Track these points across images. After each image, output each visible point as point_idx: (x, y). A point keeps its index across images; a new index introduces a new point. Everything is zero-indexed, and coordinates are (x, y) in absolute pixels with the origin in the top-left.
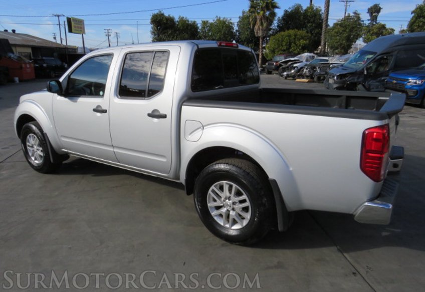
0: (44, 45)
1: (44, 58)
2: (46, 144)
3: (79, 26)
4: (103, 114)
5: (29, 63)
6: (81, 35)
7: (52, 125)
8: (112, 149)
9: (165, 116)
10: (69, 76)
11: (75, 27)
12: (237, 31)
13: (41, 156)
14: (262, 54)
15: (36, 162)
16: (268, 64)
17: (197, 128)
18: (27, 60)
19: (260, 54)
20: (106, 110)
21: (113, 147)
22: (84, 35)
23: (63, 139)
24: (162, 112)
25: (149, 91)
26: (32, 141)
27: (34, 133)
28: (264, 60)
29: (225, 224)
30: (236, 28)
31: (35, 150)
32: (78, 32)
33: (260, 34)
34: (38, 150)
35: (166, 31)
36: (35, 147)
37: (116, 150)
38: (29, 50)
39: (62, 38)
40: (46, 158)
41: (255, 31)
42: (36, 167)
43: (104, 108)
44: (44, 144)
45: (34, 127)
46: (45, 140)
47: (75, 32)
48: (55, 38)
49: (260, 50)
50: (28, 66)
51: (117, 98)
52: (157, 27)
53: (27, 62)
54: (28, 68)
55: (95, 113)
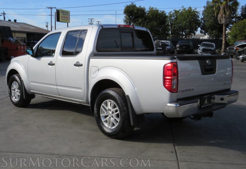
0: (37, 32)
1: (35, 42)
2: (22, 87)
3: (65, 16)
4: (53, 66)
5: (23, 45)
6: (67, 23)
7: (27, 75)
8: (56, 87)
9: (82, 65)
10: (38, 46)
11: (62, 17)
12: (202, 19)
13: (19, 96)
14: (225, 39)
15: (16, 100)
16: (229, 49)
17: (96, 70)
18: (22, 43)
19: (223, 40)
20: (54, 64)
21: (57, 85)
22: (69, 23)
23: (32, 83)
24: (81, 63)
25: (76, 52)
26: (15, 86)
27: (17, 81)
28: (227, 45)
29: (108, 126)
30: (201, 16)
31: (16, 92)
32: (64, 21)
33: (223, 21)
34: (17, 92)
35: (137, 19)
36: (16, 90)
37: (59, 87)
38: (25, 36)
39: (52, 26)
40: (21, 97)
41: (219, 19)
42: (15, 103)
43: (53, 62)
44: (21, 87)
45: (17, 77)
46: (22, 85)
47: (62, 21)
48: (47, 26)
49: (224, 36)
50: (22, 48)
51: (60, 56)
52: (129, 16)
53: (22, 45)
54: (22, 49)
55: (49, 66)
